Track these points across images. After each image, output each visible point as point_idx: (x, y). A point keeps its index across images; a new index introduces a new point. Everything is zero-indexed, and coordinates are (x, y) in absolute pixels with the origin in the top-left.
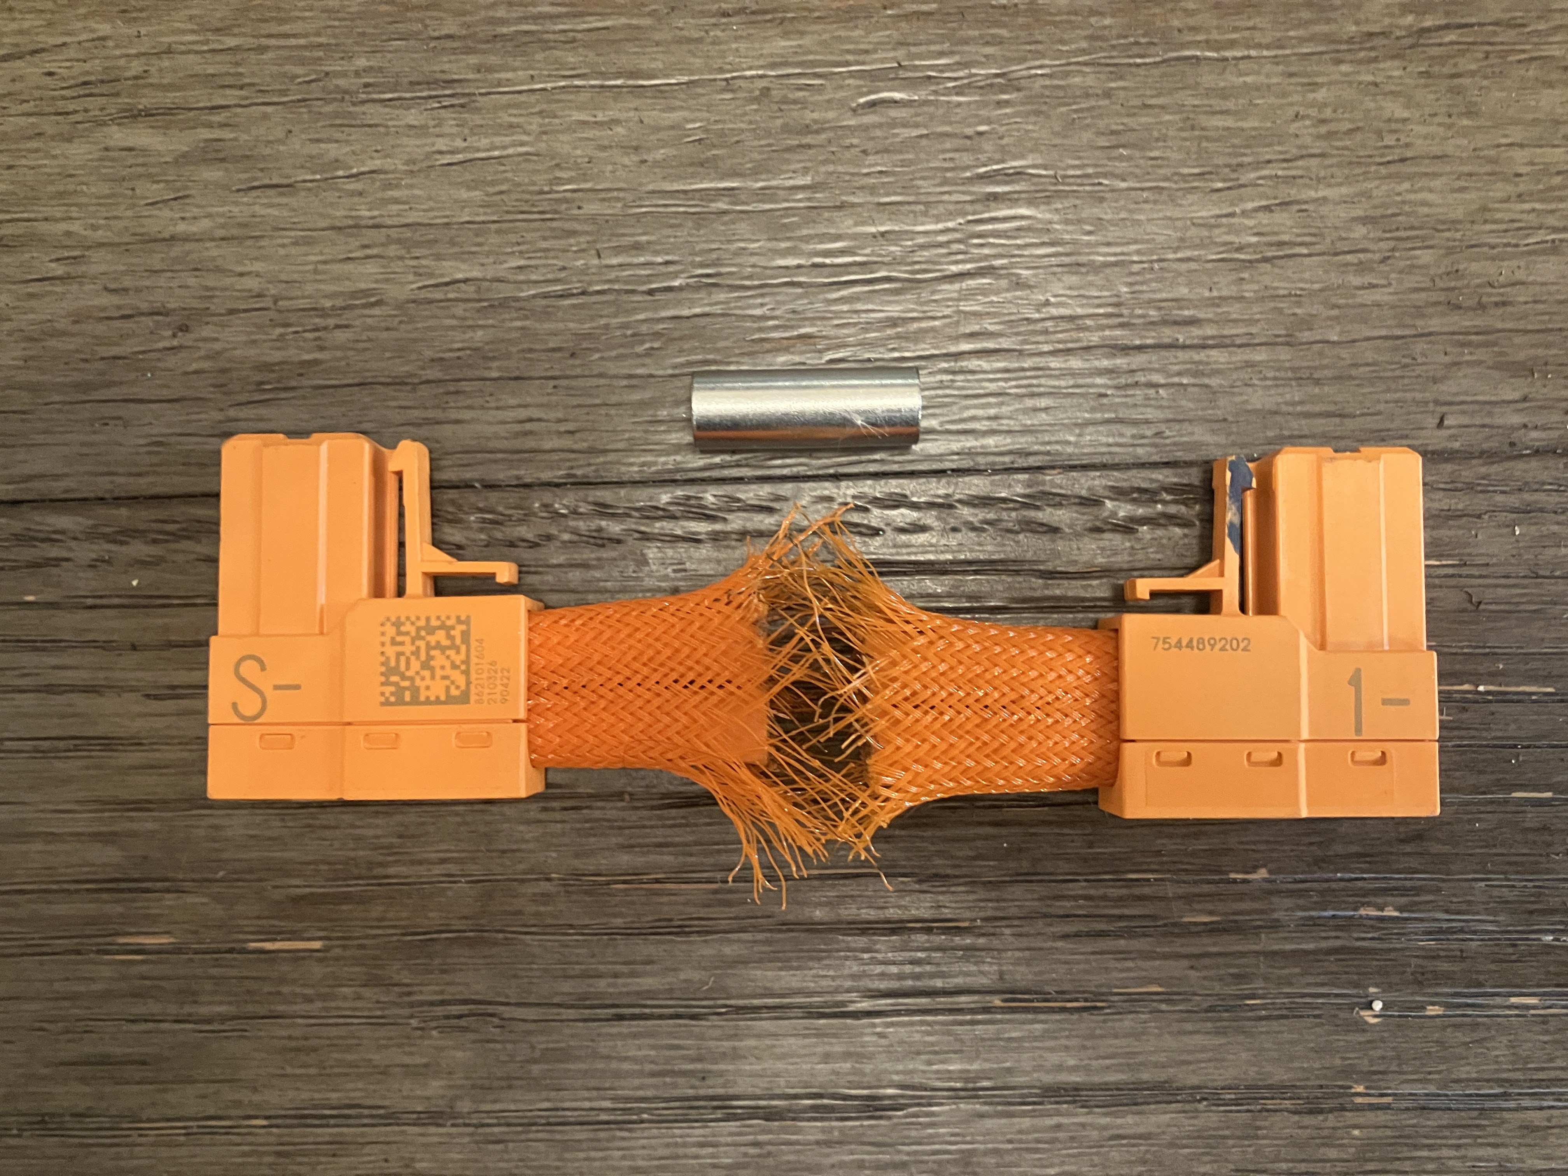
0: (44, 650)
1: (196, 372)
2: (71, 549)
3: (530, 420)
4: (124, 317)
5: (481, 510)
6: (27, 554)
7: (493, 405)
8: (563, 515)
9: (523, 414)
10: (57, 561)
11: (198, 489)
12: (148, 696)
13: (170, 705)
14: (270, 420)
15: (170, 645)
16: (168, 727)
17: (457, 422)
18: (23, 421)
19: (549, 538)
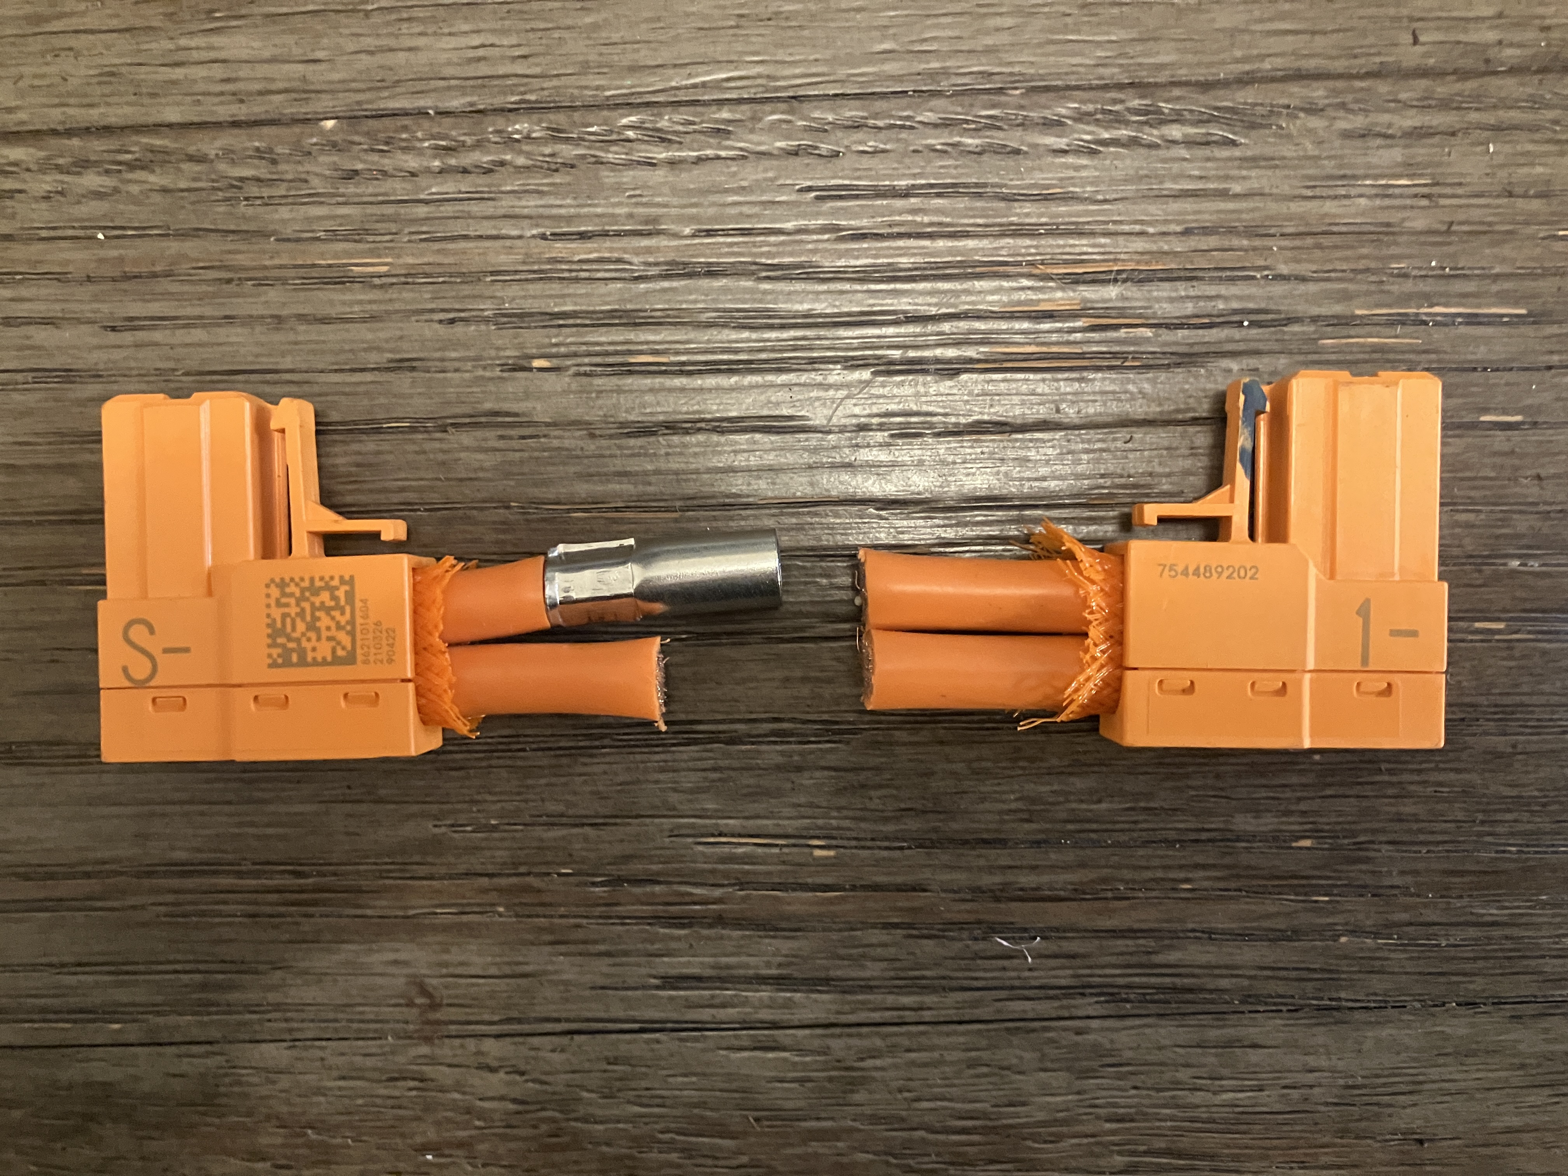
2: (25, 181)
3: (483, 46)
5: (434, 137)
7: (446, 31)
8: (517, 141)
9: (476, 40)
10: (11, 193)
11: (151, 120)
12: (105, 328)
13: (128, 337)
14: (221, 48)
15: (127, 277)
16: (124, 358)
17: (410, 49)
19: (502, 163)
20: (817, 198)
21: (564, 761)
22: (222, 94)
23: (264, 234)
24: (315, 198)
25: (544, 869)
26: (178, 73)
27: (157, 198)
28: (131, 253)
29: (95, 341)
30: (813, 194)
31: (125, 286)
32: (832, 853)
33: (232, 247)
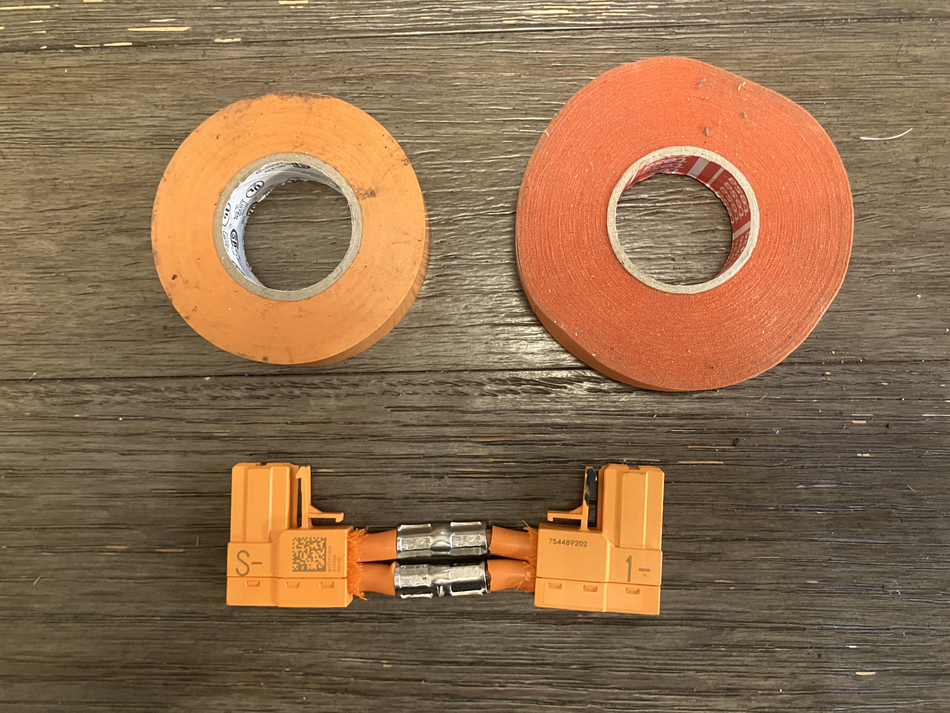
0: (82, 435)
1: (141, 330)
2: (92, 397)
4: (114, 309)
5: (247, 385)
6: (76, 399)
8: (278, 387)
10: (88, 402)
11: (141, 375)
12: (120, 454)
13: (129, 458)
14: (169, 349)
15: (130, 435)
16: (128, 466)
18: (76, 348)
19: (272, 395)
20: (391, 411)
21: (288, 627)
22: (168, 366)
23: (181, 419)
24: (201, 406)
25: (279, 668)
26: (152, 358)
27: (141, 405)
28: (131, 426)
29: (116, 459)
30: (390, 409)
31: (128, 438)
32: (390, 666)
33: (169, 424)
